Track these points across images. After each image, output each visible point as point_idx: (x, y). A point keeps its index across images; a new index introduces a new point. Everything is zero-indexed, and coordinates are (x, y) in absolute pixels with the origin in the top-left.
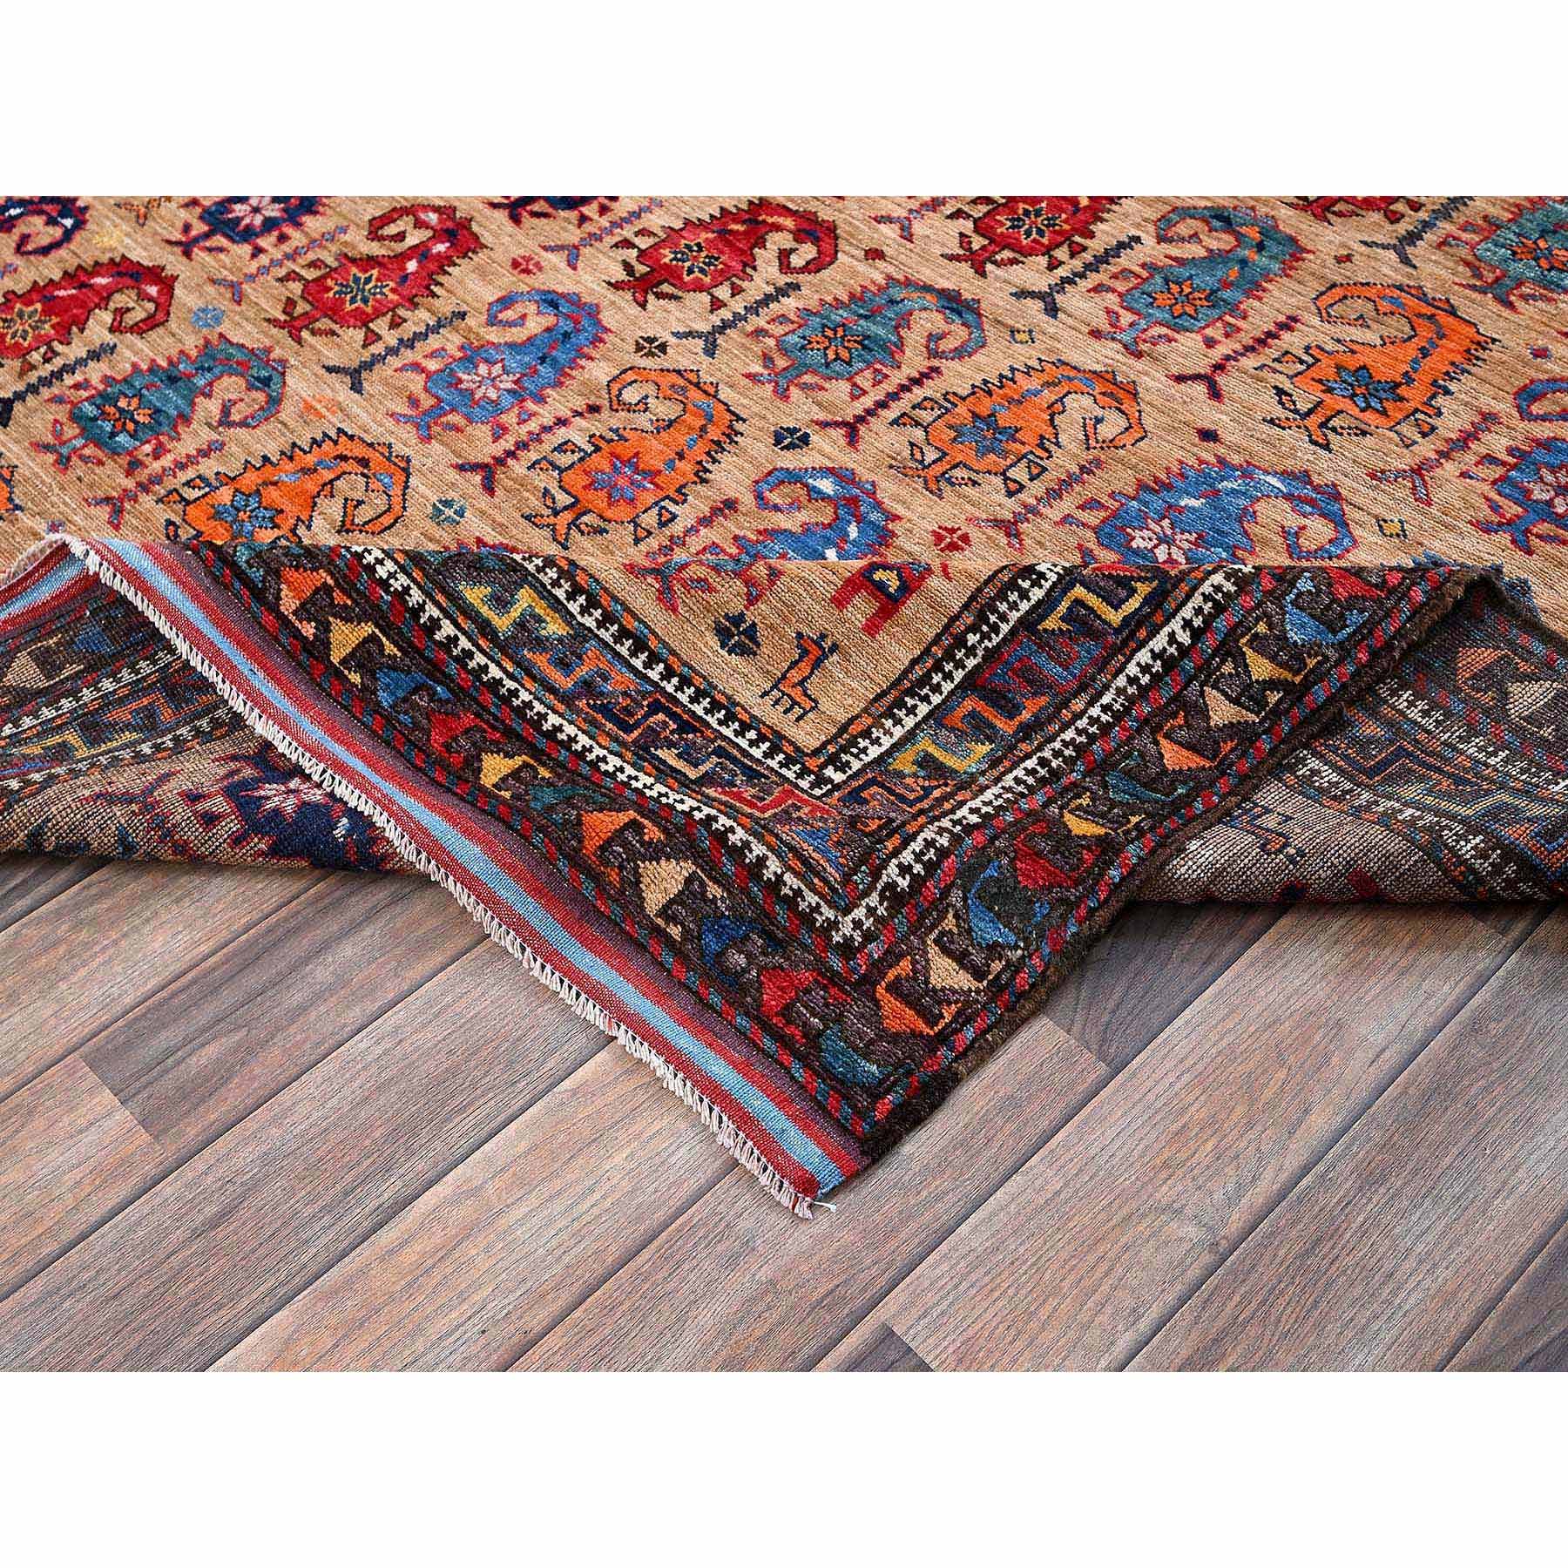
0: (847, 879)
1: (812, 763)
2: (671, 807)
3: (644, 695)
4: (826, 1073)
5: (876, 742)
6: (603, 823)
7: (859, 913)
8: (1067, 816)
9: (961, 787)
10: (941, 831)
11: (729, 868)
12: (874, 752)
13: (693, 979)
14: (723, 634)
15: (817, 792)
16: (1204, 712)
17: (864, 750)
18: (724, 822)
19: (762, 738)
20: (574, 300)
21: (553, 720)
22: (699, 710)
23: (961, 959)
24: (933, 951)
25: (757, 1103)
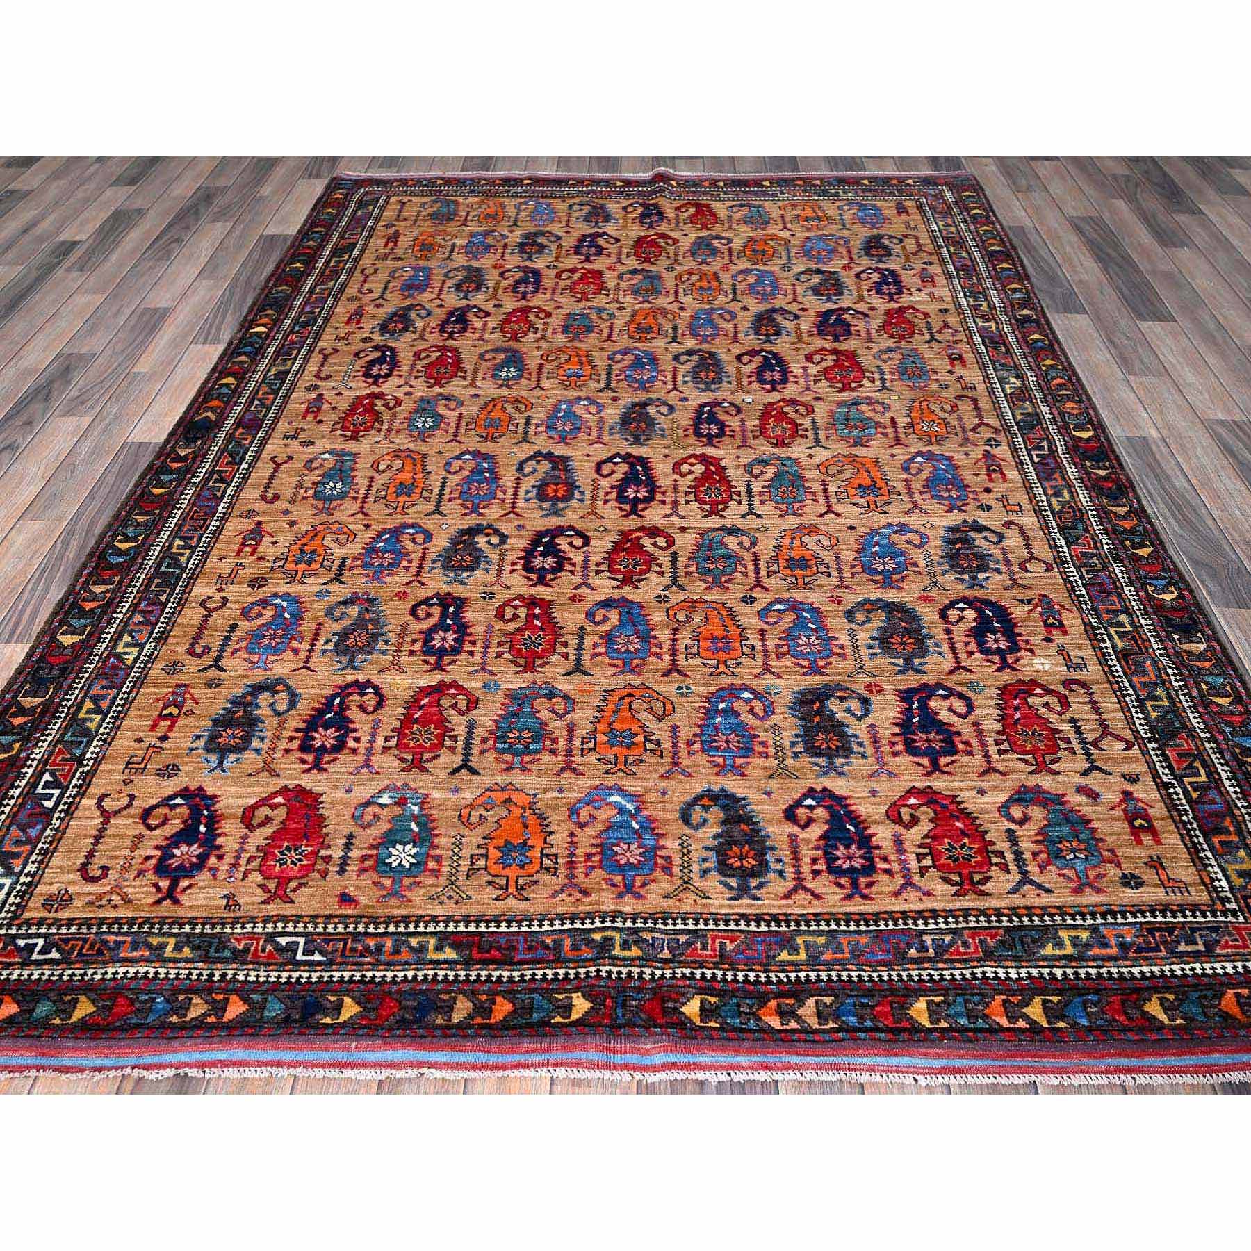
1: (1220, 908)
3: (1141, 930)
5: (1219, 880)
12: (1225, 885)
14: (1126, 885)
17: (1222, 887)
22: (1162, 919)
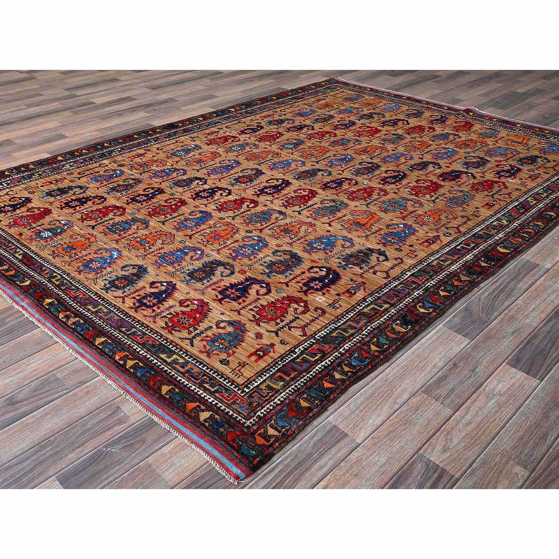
0: (248, 414)
1: (241, 387)
2: (207, 400)
3: (201, 372)
4: (243, 454)
5: (257, 382)
6: (191, 405)
7: (251, 420)
8: (301, 401)
9: (276, 392)
10: (271, 405)
11: (220, 413)
12: (256, 384)
13: (211, 434)
14: (221, 362)
15: (242, 395)
16: (334, 376)
17: (254, 384)
18: (220, 404)
19: (229, 382)
20: (206, 212)
21: (179, 378)
22: (214, 375)
23: (276, 429)
24: (269, 427)
25: (225, 461)
